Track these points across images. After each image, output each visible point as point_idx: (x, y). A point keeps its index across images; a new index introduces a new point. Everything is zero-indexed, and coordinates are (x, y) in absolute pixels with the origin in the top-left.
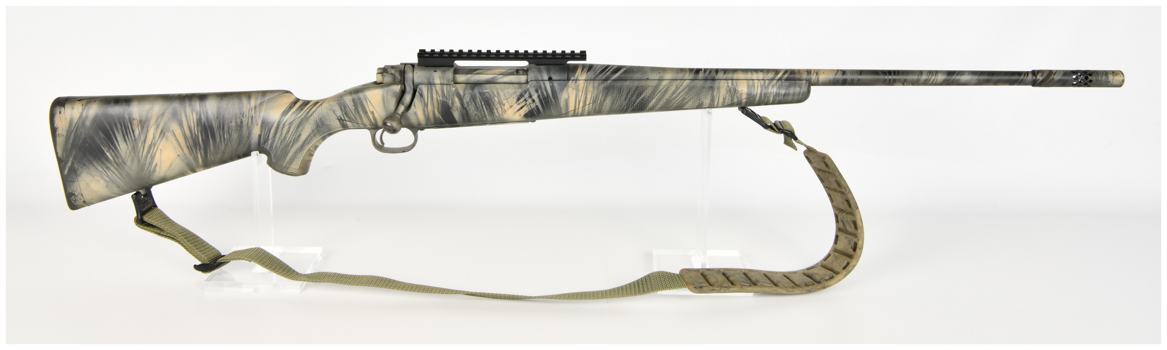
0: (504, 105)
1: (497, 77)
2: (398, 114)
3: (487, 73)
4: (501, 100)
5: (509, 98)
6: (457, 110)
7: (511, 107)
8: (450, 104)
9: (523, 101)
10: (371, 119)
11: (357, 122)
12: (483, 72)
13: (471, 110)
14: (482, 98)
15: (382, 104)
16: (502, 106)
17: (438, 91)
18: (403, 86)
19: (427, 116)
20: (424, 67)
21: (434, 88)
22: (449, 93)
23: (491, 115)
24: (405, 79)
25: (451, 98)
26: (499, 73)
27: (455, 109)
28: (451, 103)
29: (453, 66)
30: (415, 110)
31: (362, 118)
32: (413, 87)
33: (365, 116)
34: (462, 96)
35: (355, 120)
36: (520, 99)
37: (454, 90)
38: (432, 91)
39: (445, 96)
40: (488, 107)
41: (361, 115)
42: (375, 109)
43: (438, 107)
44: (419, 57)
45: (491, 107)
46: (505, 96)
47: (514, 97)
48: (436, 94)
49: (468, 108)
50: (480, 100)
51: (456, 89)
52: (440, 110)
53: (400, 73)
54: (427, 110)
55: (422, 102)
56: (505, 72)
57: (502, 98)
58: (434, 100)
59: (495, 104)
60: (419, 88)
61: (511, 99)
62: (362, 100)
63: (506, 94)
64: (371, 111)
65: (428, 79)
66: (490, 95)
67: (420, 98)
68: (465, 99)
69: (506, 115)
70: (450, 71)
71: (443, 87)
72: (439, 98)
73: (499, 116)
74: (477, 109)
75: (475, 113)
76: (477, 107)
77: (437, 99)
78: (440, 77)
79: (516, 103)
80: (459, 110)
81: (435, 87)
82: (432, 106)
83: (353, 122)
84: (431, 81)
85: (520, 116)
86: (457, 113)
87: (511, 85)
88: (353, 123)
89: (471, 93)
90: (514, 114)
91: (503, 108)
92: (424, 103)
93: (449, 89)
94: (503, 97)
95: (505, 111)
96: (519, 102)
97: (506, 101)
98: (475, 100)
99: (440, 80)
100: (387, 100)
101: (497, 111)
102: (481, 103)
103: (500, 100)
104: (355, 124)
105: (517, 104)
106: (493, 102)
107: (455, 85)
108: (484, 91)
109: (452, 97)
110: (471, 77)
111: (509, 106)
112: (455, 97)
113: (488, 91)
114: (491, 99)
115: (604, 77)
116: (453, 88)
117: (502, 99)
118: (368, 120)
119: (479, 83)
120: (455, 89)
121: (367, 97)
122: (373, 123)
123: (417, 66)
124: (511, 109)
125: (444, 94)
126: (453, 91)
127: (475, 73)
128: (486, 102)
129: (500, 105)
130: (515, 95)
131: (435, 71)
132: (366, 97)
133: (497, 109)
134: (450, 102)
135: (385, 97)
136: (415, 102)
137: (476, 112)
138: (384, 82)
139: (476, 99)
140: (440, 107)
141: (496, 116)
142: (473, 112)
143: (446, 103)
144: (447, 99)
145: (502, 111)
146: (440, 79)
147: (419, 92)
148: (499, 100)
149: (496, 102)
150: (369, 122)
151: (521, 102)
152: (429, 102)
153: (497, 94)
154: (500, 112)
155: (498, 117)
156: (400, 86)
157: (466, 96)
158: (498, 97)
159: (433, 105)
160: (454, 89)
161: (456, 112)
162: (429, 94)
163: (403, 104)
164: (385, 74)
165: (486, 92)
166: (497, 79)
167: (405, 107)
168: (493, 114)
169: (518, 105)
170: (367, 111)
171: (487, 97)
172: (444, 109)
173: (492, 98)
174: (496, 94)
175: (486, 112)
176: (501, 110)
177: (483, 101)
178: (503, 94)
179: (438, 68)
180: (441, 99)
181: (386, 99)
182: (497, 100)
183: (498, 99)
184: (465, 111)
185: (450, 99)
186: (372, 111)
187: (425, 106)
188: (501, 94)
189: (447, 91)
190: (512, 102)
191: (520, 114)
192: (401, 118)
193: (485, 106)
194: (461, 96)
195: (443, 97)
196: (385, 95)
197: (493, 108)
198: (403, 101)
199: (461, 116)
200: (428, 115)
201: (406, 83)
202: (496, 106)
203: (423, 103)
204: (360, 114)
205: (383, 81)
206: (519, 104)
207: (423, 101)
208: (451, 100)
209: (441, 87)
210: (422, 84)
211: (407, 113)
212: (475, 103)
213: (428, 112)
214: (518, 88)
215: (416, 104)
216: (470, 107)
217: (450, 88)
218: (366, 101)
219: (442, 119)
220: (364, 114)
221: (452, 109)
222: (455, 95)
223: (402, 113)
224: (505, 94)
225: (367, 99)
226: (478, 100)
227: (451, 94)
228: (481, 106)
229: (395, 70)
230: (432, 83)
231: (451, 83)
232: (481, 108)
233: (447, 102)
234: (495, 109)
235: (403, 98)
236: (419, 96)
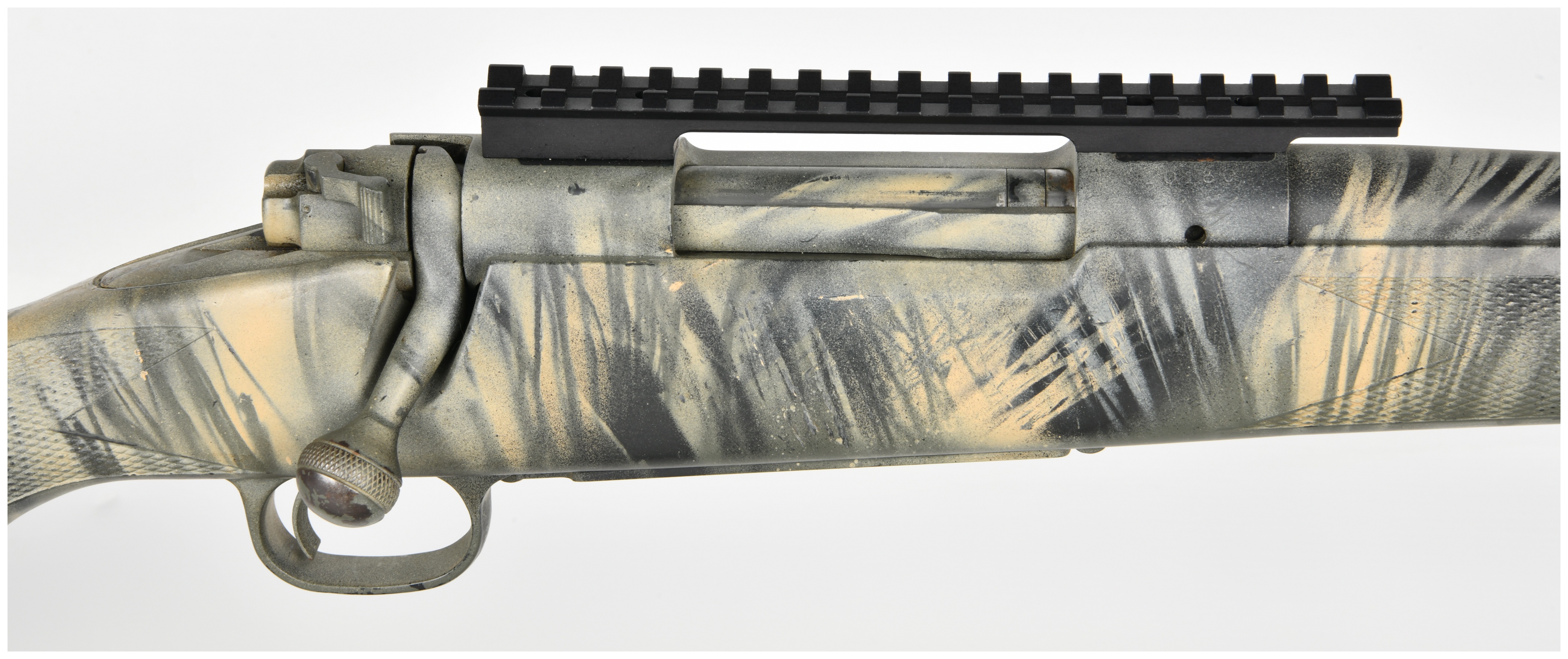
0: (944, 373)
1: (903, 223)
2: (382, 421)
3: (852, 198)
4: (929, 348)
5: (969, 337)
6: (692, 397)
7: (981, 382)
8: (656, 364)
9: (1045, 352)
10: (237, 435)
11: (164, 447)
12: (829, 191)
13: (769, 395)
14: (824, 334)
15: (296, 362)
16: (935, 379)
17: (592, 296)
18: (407, 264)
19: (535, 424)
20: (514, 164)
21: (569, 281)
22: (653, 310)
23: (875, 425)
24: (415, 229)
25: (664, 337)
26: (916, 198)
27: (684, 391)
28: (664, 360)
29: (669, 162)
30: (470, 394)
31: (193, 429)
32: (457, 269)
33: (205, 420)
34: (720, 324)
35: (157, 440)
36: (1032, 342)
37: (679, 292)
38: (559, 298)
39: (628, 322)
40: (855, 382)
41: (186, 415)
42: (259, 387)
43: (594, 381)
44: (483, 112)
45: (876, 383)
46: (952, 328)
47: (997, 334)
48: (584, 315)
49: (751, 387)
50: (816, 344)
51: (690, 287)
52: (602, 396)
53: (386, 203)
54: (537, 396)
55: (506, 353)
56: (946, 193)
57: (936, 337)
58: (571, 345)
59: (895, 365)
60: (492, 282)
61: (981, 340)
62: (187, 335)
63: (955, 318)
64: (238, 394)
65: (537, 234)
66: (869, 323)
67: (495, 330)
68: (735, 341)
69: (952, 421)
70: (655, 190)
71: (619, 273)
72: (596, 334)
73: (917, 426)
74: (801, 390)
75: (789, 413)
76: (799, 384)
77: (589, 337)
78: (602, 222)
79: (1009, 364)
80: (705, 394)
81: (577, 277)
82: (562, 372)
83: (144, 449)
84: (556, 242)
85: (1028, 426)
86: (696, 413)
87: (980, 265)
88: (147, 454)
89: (767, 311)
90: (995, 417)
91: (940, 387)
92: (519, 357)
93: (650, 288)
94: (941, 330)
95: (951, 404)
96: (1024, 358)
97: (953, 351)
98: (790, 346)
99: (604, 238)
100: (321, 339)
101: (907, 401)
102: (821, 360)
103: (923, 348)
104: (158, 456)
105: (1015, 366)
106: (884, 358)
107: (681, 262)
108: (839, 298)
109: (669, 330)
110: (767, 218)
111: (970, 380)
112: (684, 327)
113: (857, 301)
114: (876, 340)
115: (1499, 224)
116: (672, 280)
117: (933, 343)
118: (226, 438)
119: (807, 248)
120: (685, 287)
121: (213, 323)
122: (251, 455)
123: (481, 159)
124: (978, 395)
125: (627, 313)
126: (673, 299)
127: (786, 195)
128: (850, 353)
129: (923, 372)
130: (1006, 321)
131: (577, 190)
132: (208, 325)
133: (905, 394)
134: (658, 352)
135: (312, 326)
136: (472, 355)
137: (793, 408)
138: (304, 244)
139: (796, 339)
140: (603, 379)
141: (898, 426)
142: (778, 402)
143: (637, 361)
144: (639, 339)
145: (930, 401)
146: (602, 231)
147: (490, 303)
148: (917, 346)
149: (902, 355)
150: (231, 447)
151: (1038, 356)
152: (543, 354)
153: (910, 313)
154: (923, 410)
155: (912, 430)
156: (386, 269)
157: (742, 322)
158: (914, 329)
159: (568, 370)
160: (676, 286)
161: (690, 404)
162: (544, 314)
163: (405, 367)
164: (305, 199)
165: (848, 302)
166: (906, 232)
167: (417, 379)
168: (883, 419)
169: (1018, 372)
170: (217, 396)
171: (852, 332)
172: (625, 387)
173: (879, 334)
174: (901, 316)
175: (847, 408)
176: (929, 396)
177: (833, 348)
178: (940, 316)
179: (592, 169)
180: (610, 338)
181: (313, 336)
182: (908, 348)
183: (914, 341)
184: (733, 401)
185: (658, 337)
186: (243, 396)
187: (521, 372)
188: (927, 316)
189: (638, 294)
190: (984, 359)
191: (1026, 420)
192: (395, 441)
193: (844, 379)
194: (713, 321)
195: (616, 331)
196: (311, 316)
197: (883, 385)
198: (404, 346)
199: (713, 425)
200: (541, 417)
201: (420, 250)
202: (899, 376)
203: (513, 359)
204: (180, 409)
205: (300, 236)
206: (1024, 368)
207: (511, 348)
208: (664, 347)
209: (610, 276)
210: (506, 261)
211: (427, 411)
212: (787, 360)
213: (540, 405)
214: (1022, 287)
215: (473, 365)
216: (763, 378)
217: (657, 284)
218: (211, 342)
219: (614, 439)
220: (199, 408)
221: (665, 388)
222: (682, 320)
223: (404, 414)
224: (948, 317)
225: (213, 334)
226: (807, 342)
227: (659, 311)
228: (819, 376)
229: (360, 185)
230: (562, 251)
231: (660, 254)
232: (821, 387)
233: (638, 352)
234: (894, 393)
235: (405, 331)
236: (493, 322)
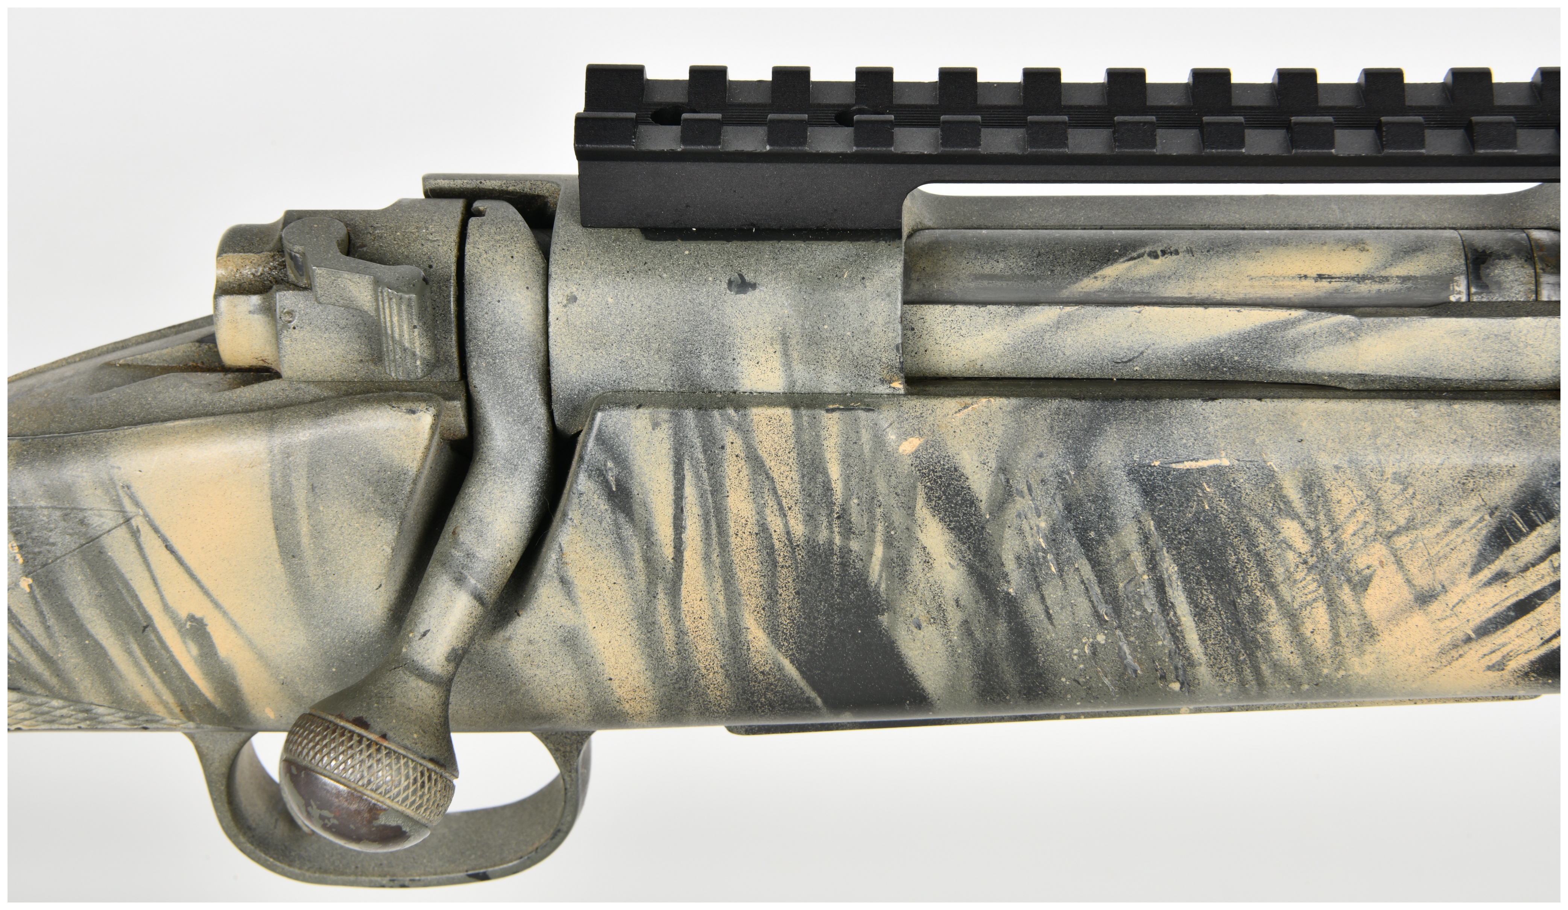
0: (1362, 584)
1: (1291, 333)
4: (1339, 545)
5: (1410, 526)
6: (933, 621)
7: (1424, 598)
8: (875, 570)
9: (1541, 551)
10: (184, 676)
11: (65, 692)
12: (1160, 277)
13: (1063, 618)
14: (1160, 522)
15: (278, 568)
16: (1346, 594)
17: (770, 463)
18: (458, 406)
19: (673, 661)
20: (634, 238)
21: (731, 438)
22: (871, 484)
23: (1237, 663)
24: (470, 347)
25: (889, 527)
26: (1311, 289)
27: (920, 612)
28: (887, 563)
29: (892, 232)
30: (566, 617)
31: (112, 665)
32: (541, 411)
33: (130, 653)
34: (983, 506)
35: (54, 681)
36: (1519, 535)
37: (916, 455)
38: (714, 465)
39: (830, 504)
40: (1209, 599)
41: (98, 645)
42: (217, 605)
43: (772, 596)
44: (581, 155)
45: (1245, 600)
46: (1379, 512)
47: (1457, 523)
48: (755, 493)
49: (1032, 606)
50: (1145, 538)
51: (934, 444)
52: (784, 620)
53: (422, 315)
54: (676, 619)
55: (625, 554)
56: (1361, 279)
57: (1351, 528)
58: (734, 541)
59: (1279, 572)
60: (601, 439)
61: (1429, 533)
62: (95, 521)
63: (1386, 497)
64: (183, 615)
65: (676, 358)
66: (1238, 506)
67: (608, 517)
68: (1008, 533)
69: (1368, 658)
70: (874, 285)
71: (814, 423)
72: (775, 524)
73: (1308, 665)
74: (1117, 611)
75: (1094, 646)
76: (1114, 601)
77: (763, 529)
78: (785, 339)
79: (1475, 571)
80: (955, 617)
81: (744, 430)
82: (719, 584)
83: (33, 694)
84: (707, 371)
85: (1499, 666)
86: (939, 644)
87: (1431, 409)
88: (39, 700)
89: (1063, 484)
90: (1443, 652)
91: (1353, 607)
92: (648, 561)
93: (867, 448)
94: (1361, 517)
95: (1370, 632)
96: (1503, 562)
97: (1379, 550)
98: (1101, 541)
99: (788, 365)
100: (317, 533)
101: (1295, 629)
102: (1153, 564)
103: (1329, 545)
104: (55, 703)
105: (1486, 574)
106: (1260, 560)
107: (916, 405)
108: (1187, 465)
109: (898, 517)
110: (1058, 325)
111: (1407, 594)
112: (923, 512)
113: (1217, 469)
114: (1247, 532)
116: (904, 436)
117: (1346, 536)
118: (166, 680)
120: (925, 447)
121: (137, 504)
122: (209, 705)
123: (577, 229)
124: (1418, 619)
125: (828, 489)
126: (905, 467)
127: (1089, 284)
128: (1202, 553)
129: (1325, 583)
130: (1475, 501)
131: (742, 285)
132: (129, 507)
133: (1293, 618)
134: (879, 551)
135: (302, 513)
136: (570, 557)
137: (1101, 638)
138: (286, 371)
139: (1112, 530)
140: (787, 596)
141: (1276, 666)
142: (1077, 629)
143: (844, 565)
144: (848, 531)
145: (1335, 628)
146: (786, 354)
147: (600, 474)
148: (1318, 541)
149: (1291, 556)
150: (175, 692)
151: (1528, 558)
152: (687, 555)
153: (1308, 488)
154: (1321, 642)
155: (1300, 671)
156: (425, 419)
157: (1022, 504)
158: (1313, 514)
159: (729, 580)
160: (909, 446)
161: (931, 633)
162: (690, 491)
163: (460, 580)
164: (285, 299)
165: (1202, 471)
166: (1295, 347)
167: (479, 598)
168: (1251, 655)
169: (1489, 583)
170: (148, 618)
171: (1209, 520)
172: (823, 607)
173: (1254, 523)
174: (1293, 494)
175: (1192, 638)
176: (1333, 620)
177: (1173, 545)
178: (1361, 494)
179: (766, 247)
180: (799, 529)
181: (304, 528)
182: (1302, 544)
183: (1315, 535)
184: (1002, 628)
185: (880, 528)
186: (192, 618)
187: (651, 583)
188: (1337, 494)
189: (846, 459)
190: (1433, 563)
191: (1496, 658)
193: (1190, 594)
194: (972, 502)
195: (810, 518)
196: (300, 496)
197: (1256, 602)
198: (456, 543)
199: (967, 663)
200: (683, 650)
201: (480, 381)
202: (1283, 589)
203: (638, 562)
204: (89, 636)
205: (279, 358)
206: (1502, 576)
207: (635, 546)
208: (889, 543)
209: (799, 428)
210: (624, 404)
211: (496, 643)
212: (1095, 563)
213: (681, 633)
214: (1504, 445)
215: (571, 572)
216: (1053, 592)
217: (879, 441)
218: (135, 534)
219: (802, 683)
220: (120, 634)
221: (890, 607)
222: (921, 501)
224: (1373, 495)
225: (138, 522)
226: (1129, 536)
227: (881, 486)
228: (1148, 589)
229: (377, 283)
230: (716, 385)
231: (882, 389)
232: (1151, 605)
233: (846, 552)
234: (1273, 615)
235: (457, 518)
236: (603, 506)
